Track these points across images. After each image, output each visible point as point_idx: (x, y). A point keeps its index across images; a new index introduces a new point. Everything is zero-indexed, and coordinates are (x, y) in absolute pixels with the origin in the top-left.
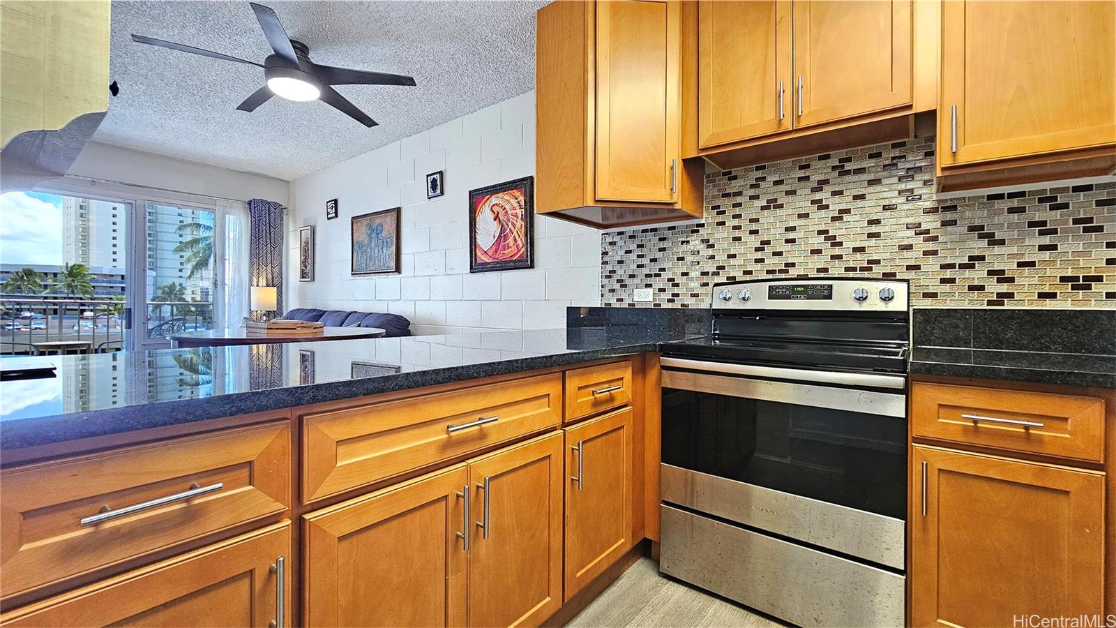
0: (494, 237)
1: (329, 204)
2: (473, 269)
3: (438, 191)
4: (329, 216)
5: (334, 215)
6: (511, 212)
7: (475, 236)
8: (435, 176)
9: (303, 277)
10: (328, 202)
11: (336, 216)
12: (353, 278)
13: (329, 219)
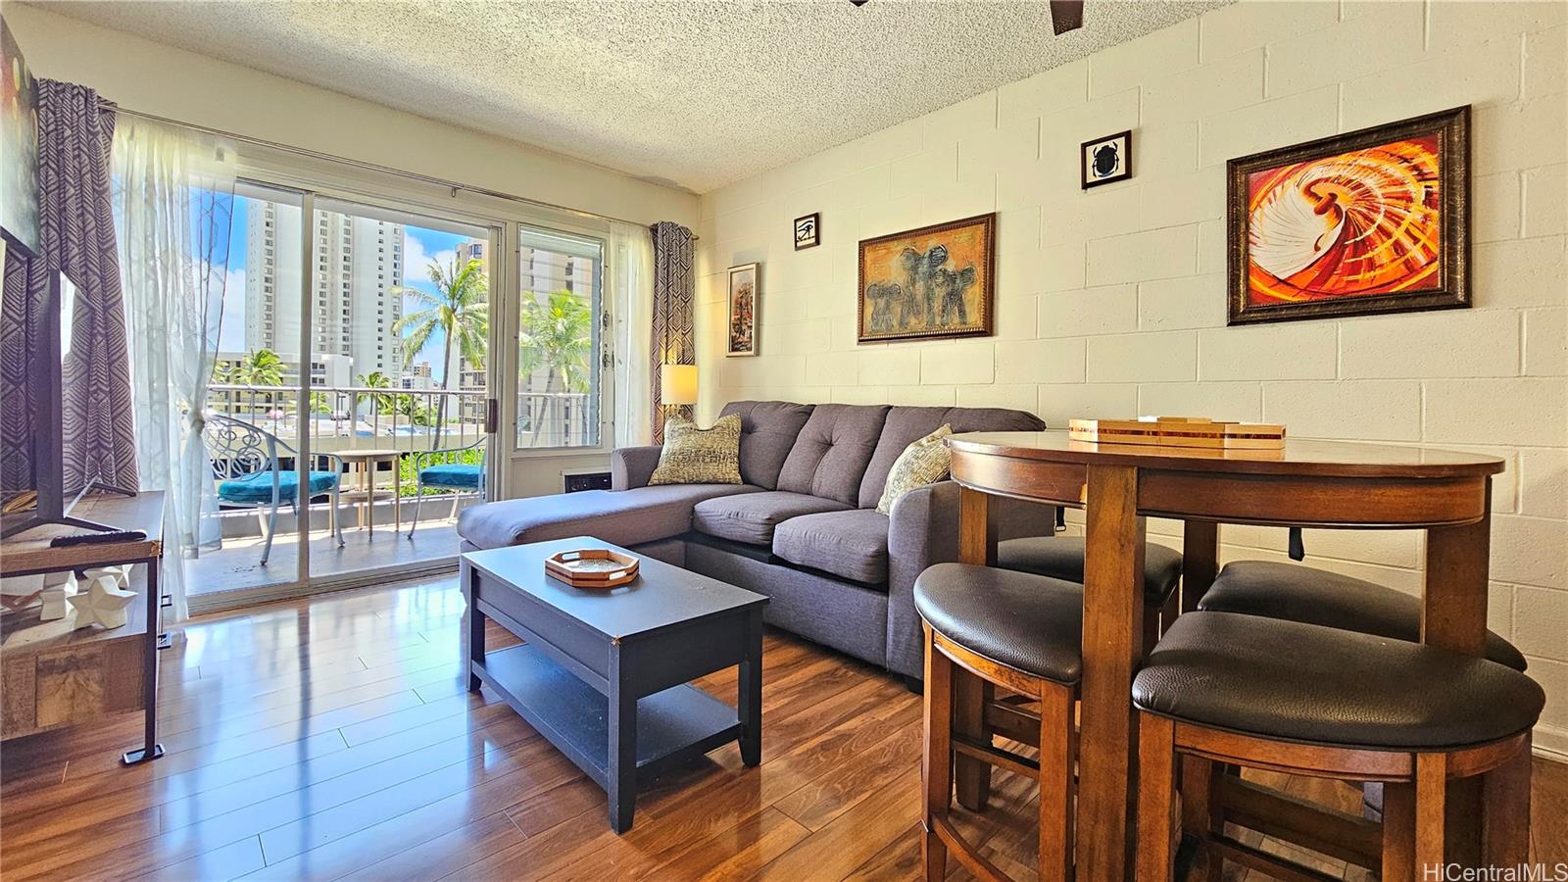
0: (1317, 249)
1: (799, 224)
2: (1235, 319)
3: (1120, 169)
4: (799, 244)
5: (813, 240)
6: (1383, 191)
7: (1247, 250)
8: (1110, 144)
9: (734, 350)
10: (796, 221)
11: (818, 242)
12: (860, 347)
13: (797, 248)
